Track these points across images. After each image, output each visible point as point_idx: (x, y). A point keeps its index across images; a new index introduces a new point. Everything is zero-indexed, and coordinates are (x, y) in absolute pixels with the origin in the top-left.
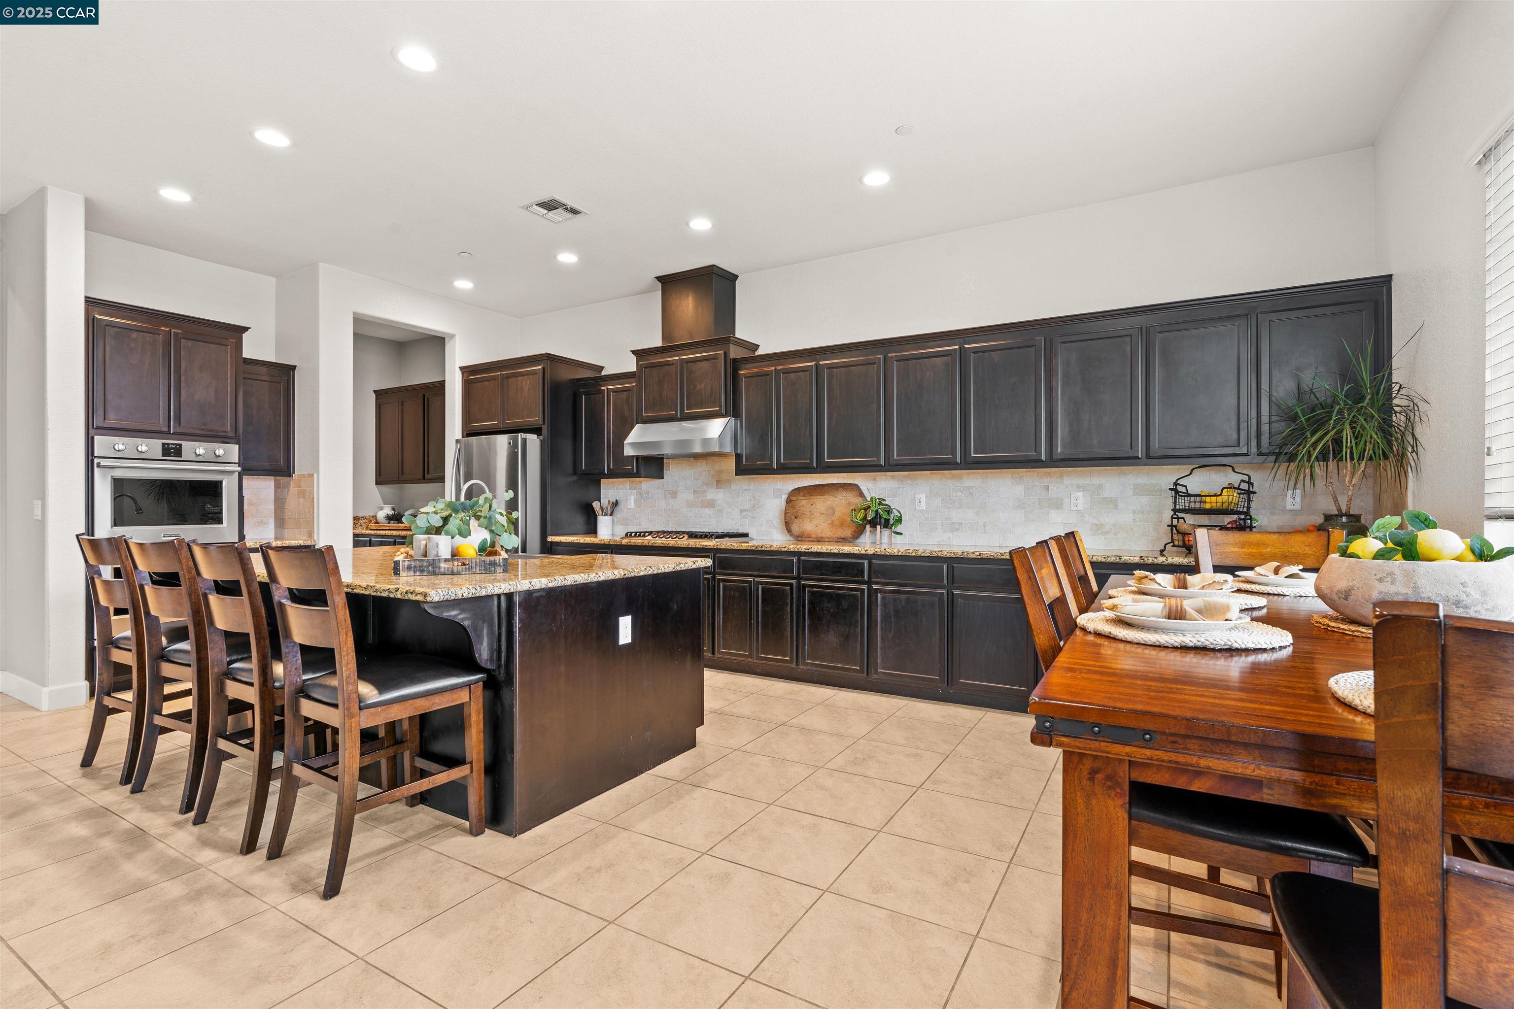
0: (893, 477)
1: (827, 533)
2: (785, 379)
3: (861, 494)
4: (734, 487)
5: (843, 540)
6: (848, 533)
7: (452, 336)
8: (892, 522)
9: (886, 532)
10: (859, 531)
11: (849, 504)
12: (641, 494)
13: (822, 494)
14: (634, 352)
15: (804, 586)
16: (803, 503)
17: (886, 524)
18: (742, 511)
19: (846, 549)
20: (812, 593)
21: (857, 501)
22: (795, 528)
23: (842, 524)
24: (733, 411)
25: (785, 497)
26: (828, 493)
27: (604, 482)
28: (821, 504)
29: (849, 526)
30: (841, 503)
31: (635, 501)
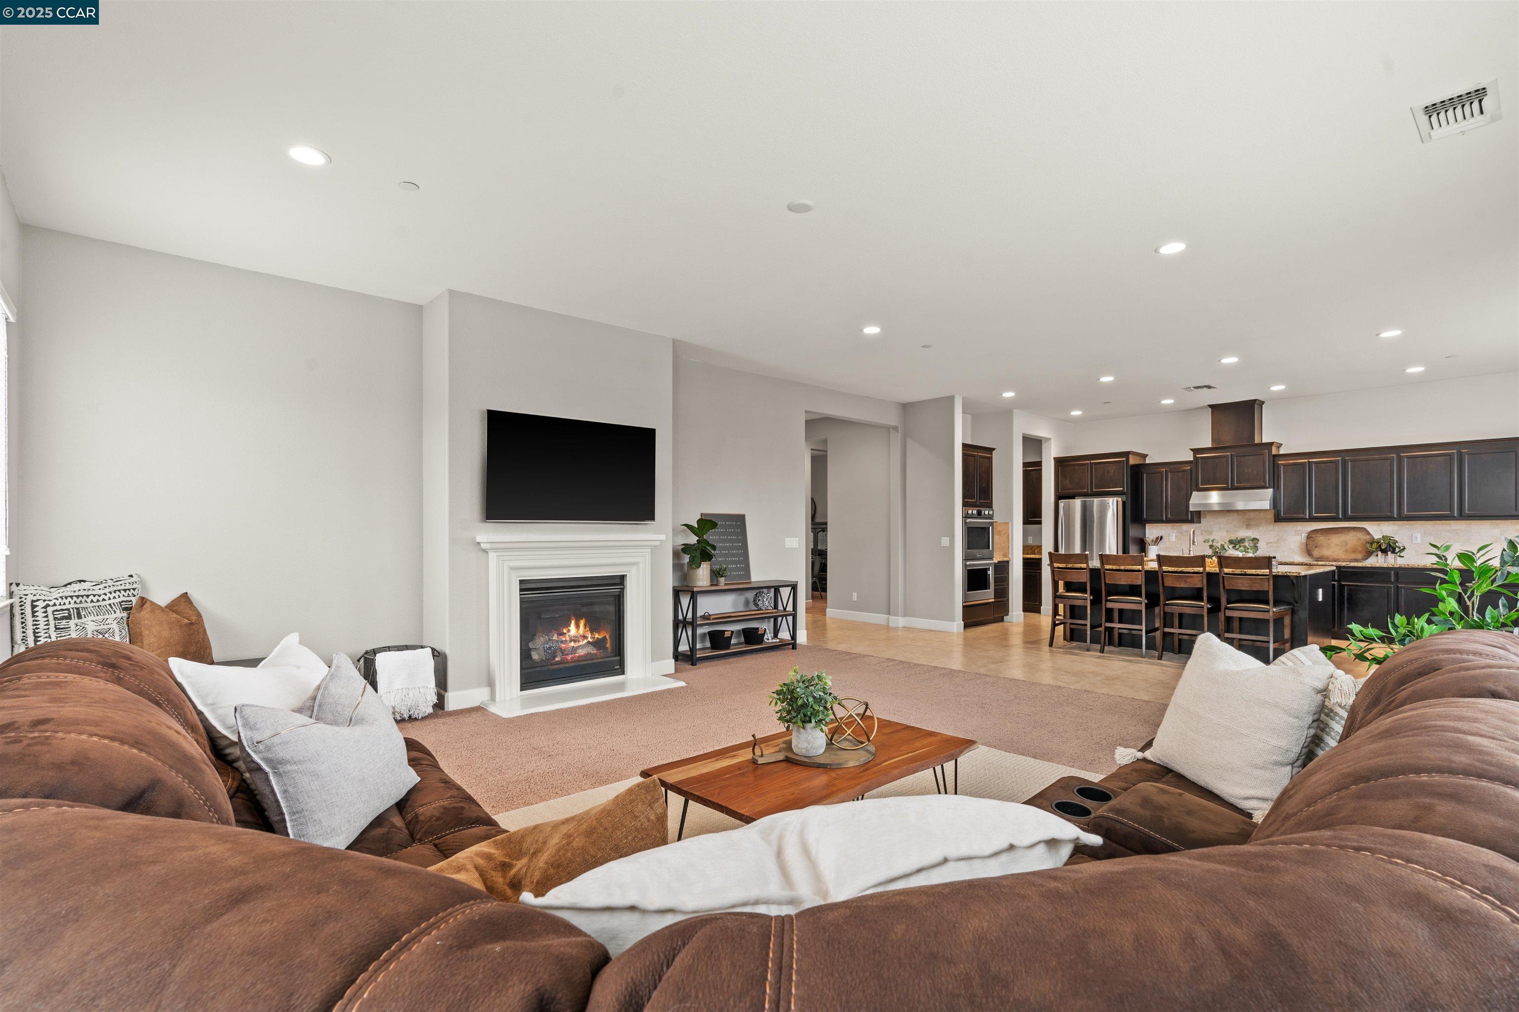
0: (1394, 524)
1: (1343, 556)
2: (1316, 467)
3: (1369, 533)
4: (1261, 528)
5: (1356, 560)
6: (1359, 556)
7: (1048, 439)
8: (1397, 550)
9: (1393, 555)
10: (1369, 554)
11: (1359, 539)
12: (1181, 533)
13: (1335, 533)
14: (1191, 450)
15: (1344, 585)
16: (1321, 539)
17: (1393, 552)
18: (1268, 543)
19: (1359, 564)
20: (1350, 590)
21: (1368, 537)
22: (1316, 553)
23: (1354, 551)
24: (1275, 485)
25: (1304, 535)
26: (1341, 533)
27: (1148, 526)
28: (1336, 539)
29: (1360, 552)
30: (1352, 539)
31: (1176, 537)
